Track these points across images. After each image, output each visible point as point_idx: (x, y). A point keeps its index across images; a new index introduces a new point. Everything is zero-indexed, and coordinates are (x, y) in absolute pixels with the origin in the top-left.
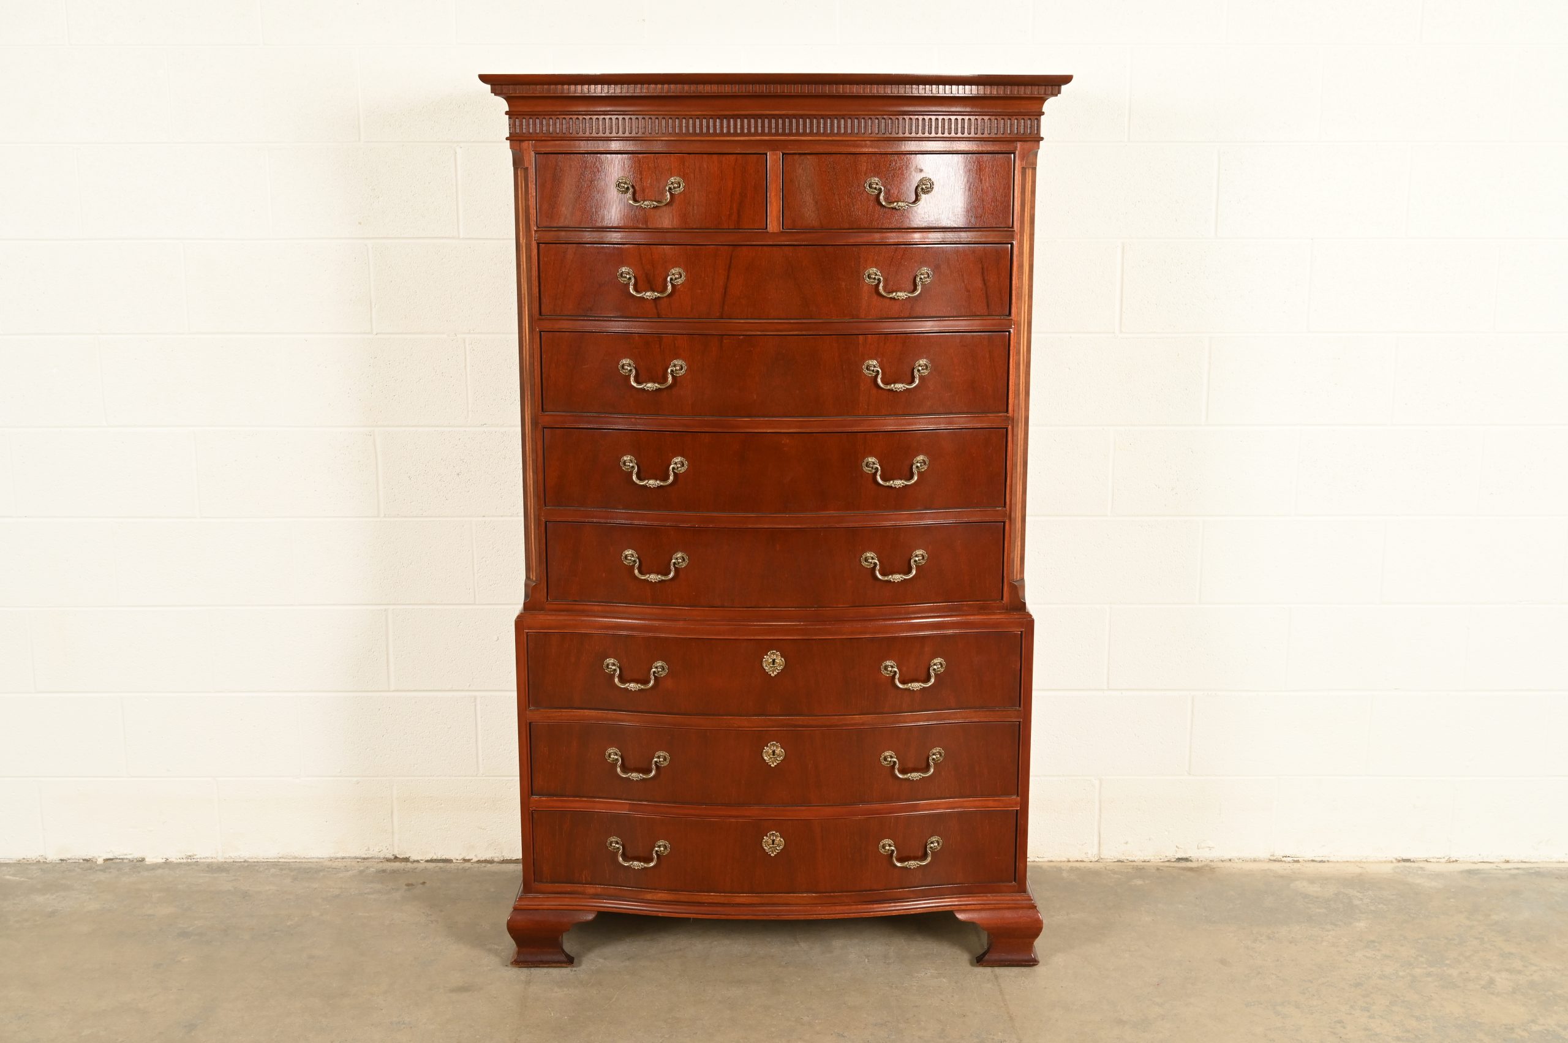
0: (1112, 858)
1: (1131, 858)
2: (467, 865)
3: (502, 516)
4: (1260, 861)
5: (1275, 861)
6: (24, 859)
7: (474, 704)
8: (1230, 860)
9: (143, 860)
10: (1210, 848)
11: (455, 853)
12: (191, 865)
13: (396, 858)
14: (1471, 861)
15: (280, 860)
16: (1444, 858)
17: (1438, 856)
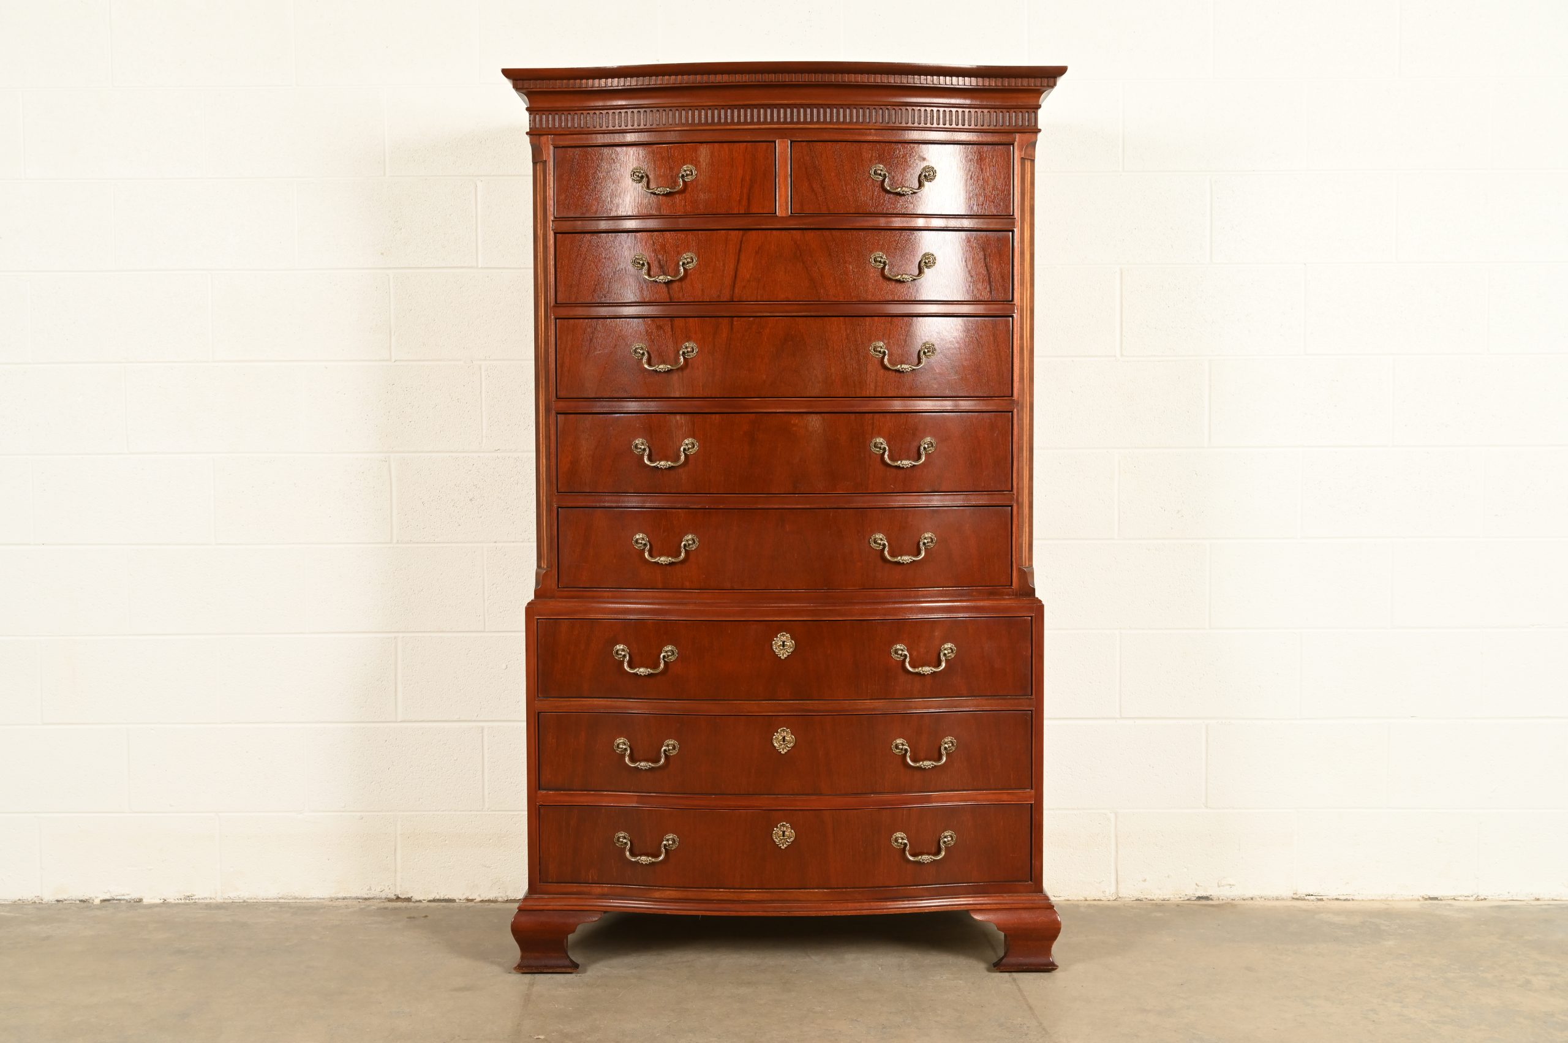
0: (1131, 896)
1: (1150, 897)
2: (470, 904)
3: (513, 542)
4: (1283, 899)
5: (1297, 899)
6: (20, 900)
7: (481, 735)
8: (1252, 899)
9: (141, 900)
10: (1231, 887)
11: (458, 892)
12: (189, 904)
13: (398, 898)
14: (1501, 899)
15: (280, 901)
16: (1472, 896)
17: (1466, 894)
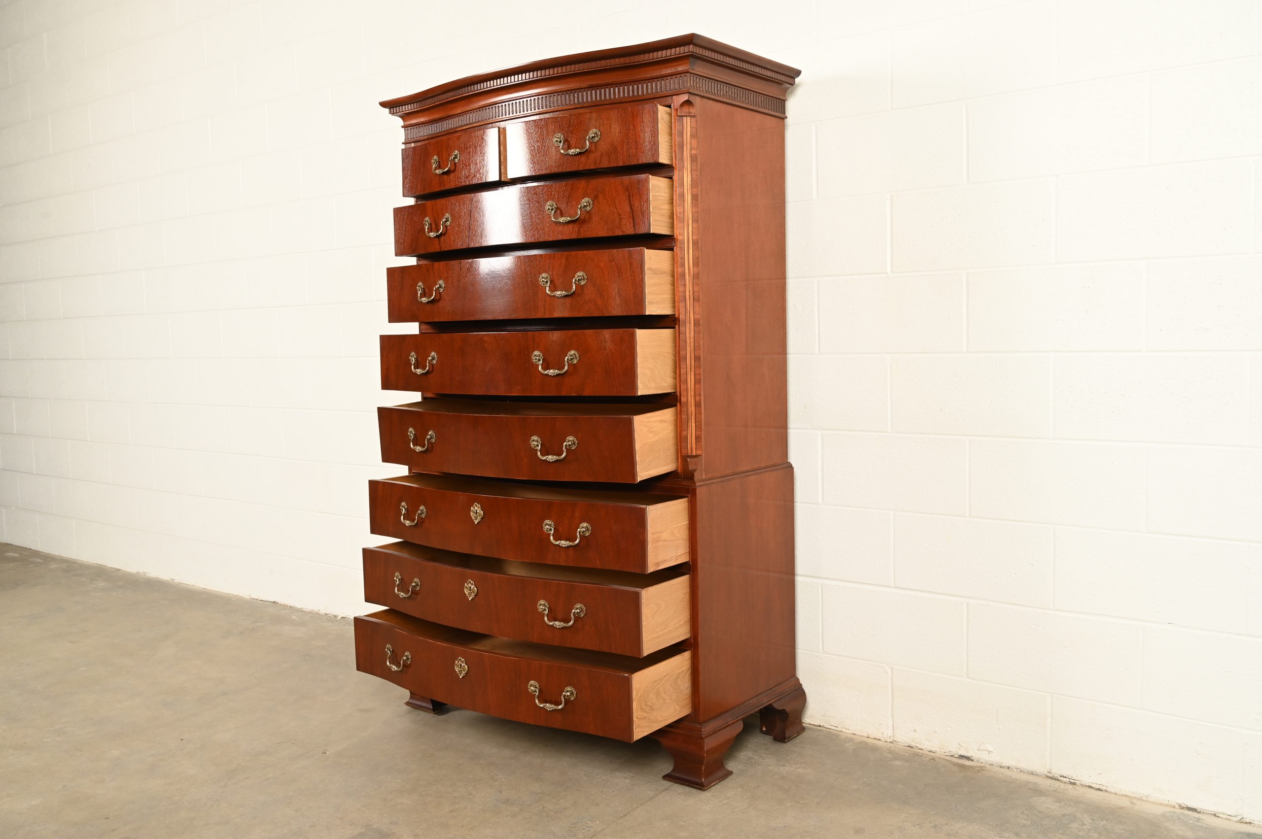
0: (907, 743)
1: (919, 746)
4: (1037, 775)
5: (1052, 778)
8: (1008, 768)
10: (989, 752)
17: (1230, 814)
